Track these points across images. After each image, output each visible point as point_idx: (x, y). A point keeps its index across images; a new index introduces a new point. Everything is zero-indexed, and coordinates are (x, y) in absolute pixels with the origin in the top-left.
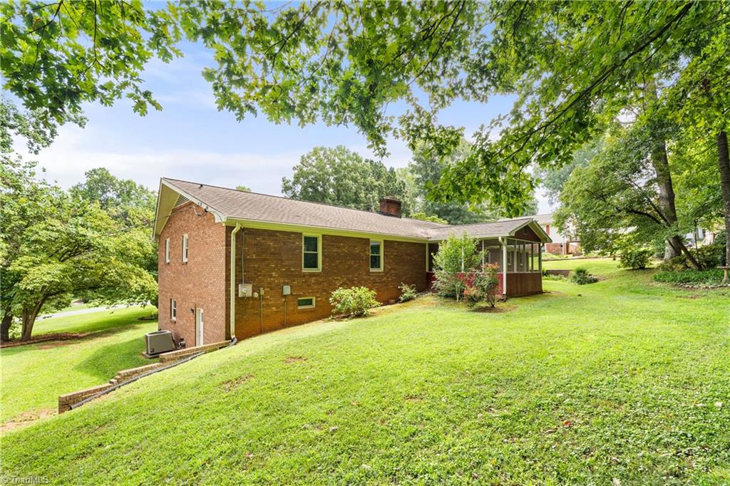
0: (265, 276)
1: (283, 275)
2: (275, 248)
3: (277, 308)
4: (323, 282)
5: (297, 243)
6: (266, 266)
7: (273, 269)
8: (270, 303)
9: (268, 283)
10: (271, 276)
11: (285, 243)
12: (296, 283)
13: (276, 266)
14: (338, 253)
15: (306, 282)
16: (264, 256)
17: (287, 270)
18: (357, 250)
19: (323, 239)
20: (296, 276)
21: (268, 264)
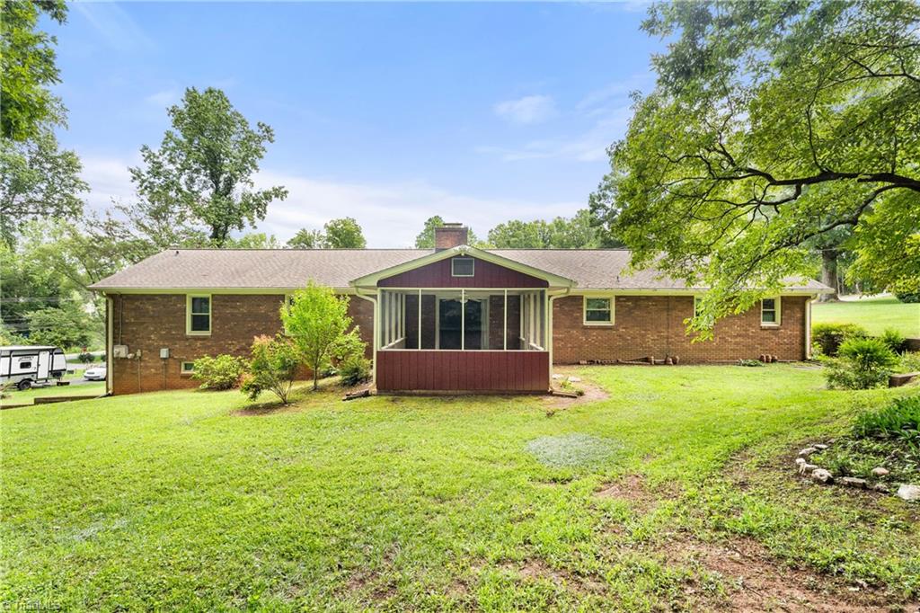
0: (143, 338)
1: (162, 338)
2: (153, 311)
3: (156, 370)
4: (212, 346)
5: (179, 305)
6: (144, 329)
7: (152, 332)
8: (149, 364)
9: (147, 346)
10: (150, 339)
11: (164, 306)
12: (177, 346)
13: (155, 330)
14: (232, 314)
15: (190, 345)
16: (142, 320)
17: (167, 333)
18: (263, 309)
19: (213, 300)
20: (179, 339)
21: (147, 327)
